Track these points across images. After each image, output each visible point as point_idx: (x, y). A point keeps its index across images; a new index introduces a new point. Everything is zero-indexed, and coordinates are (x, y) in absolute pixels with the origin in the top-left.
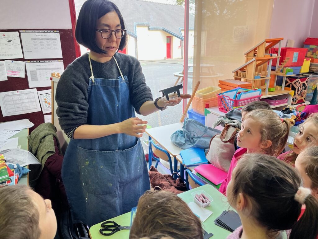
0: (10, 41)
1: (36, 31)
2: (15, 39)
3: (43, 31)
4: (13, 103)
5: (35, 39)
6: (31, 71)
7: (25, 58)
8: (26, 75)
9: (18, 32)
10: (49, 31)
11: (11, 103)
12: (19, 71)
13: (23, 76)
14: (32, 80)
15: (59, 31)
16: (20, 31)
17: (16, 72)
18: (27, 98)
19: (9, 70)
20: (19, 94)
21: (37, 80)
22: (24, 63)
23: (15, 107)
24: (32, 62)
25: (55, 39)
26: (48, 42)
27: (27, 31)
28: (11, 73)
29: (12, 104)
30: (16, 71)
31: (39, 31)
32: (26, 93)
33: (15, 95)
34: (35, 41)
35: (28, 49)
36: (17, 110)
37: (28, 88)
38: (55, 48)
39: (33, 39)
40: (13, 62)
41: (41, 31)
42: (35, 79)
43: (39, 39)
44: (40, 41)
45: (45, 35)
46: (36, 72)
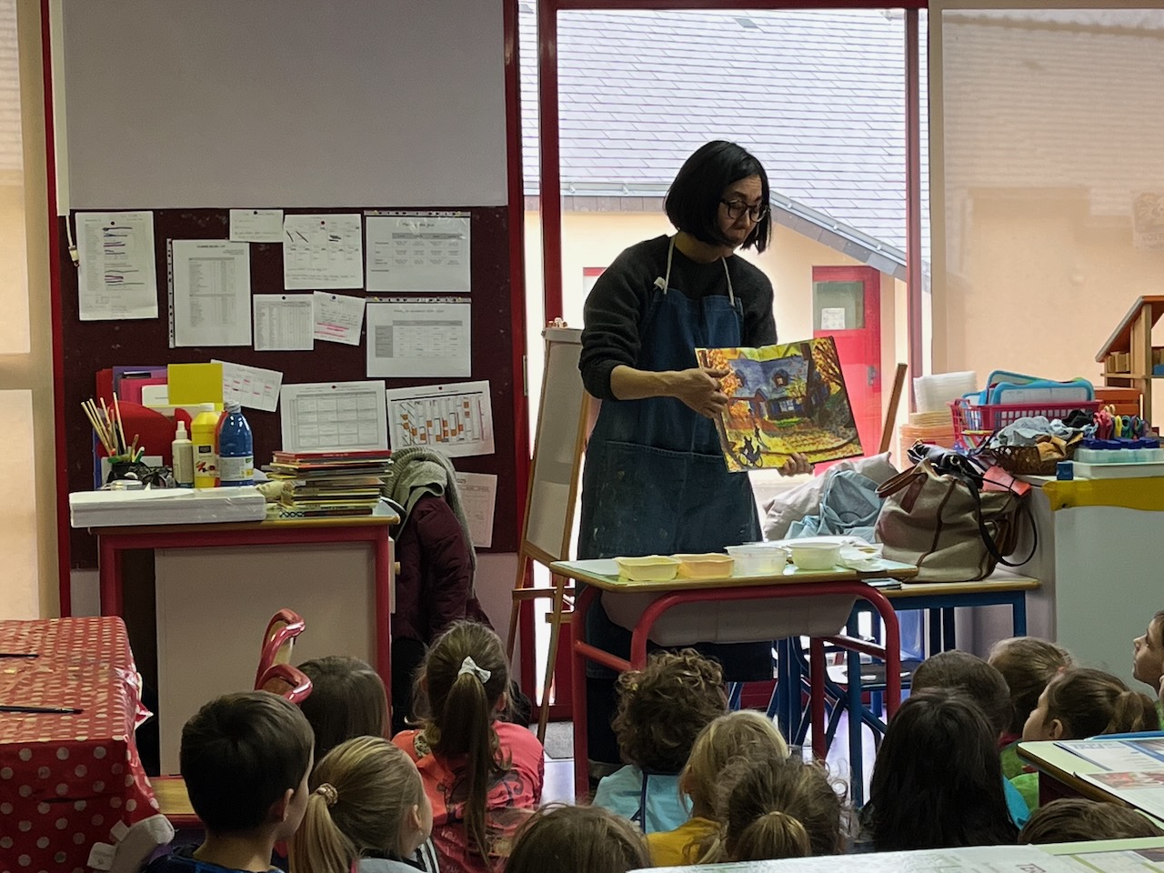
0: (335, 238)
1: (408, 213)
2: (350, 234)
3: (427, 213)
4: (316, 420)
5: (402, 236)
6: (378, 328)
7: (368, 290)
8: (363, 339)
9: (359, 215)
10: (442, 213)
11: (310, 420)
12: (348, 326)
13: (356, 342)
14: (377, 355)
15: (469, 214)
16: (366, 213)
17: (338, 328)
18: (354, 408)
19: (321, 322)
20: (336, 394)
21: (390, 354)
22: (363, 301)
23: (321, 433)
24: (384, 300)
25: (457, 236)
26: (435, 244)
27: (384, 213)
28: (324, 328)
29: (313, 423)
30: (339, 325)
31: (414, 213)
32: (356, 394)
33: (326, 395)
34: (402, 240)
35: (378, 262)
36: (321, 444)
37: (362, 376)
38: (452, 262)
39: (395, 236)
40: (334, 298)
41: (420, 213)
42: (385, 350)
43: (410, 236)
44: (413, 241)
45: (429, 225)
46: (389, 329)
